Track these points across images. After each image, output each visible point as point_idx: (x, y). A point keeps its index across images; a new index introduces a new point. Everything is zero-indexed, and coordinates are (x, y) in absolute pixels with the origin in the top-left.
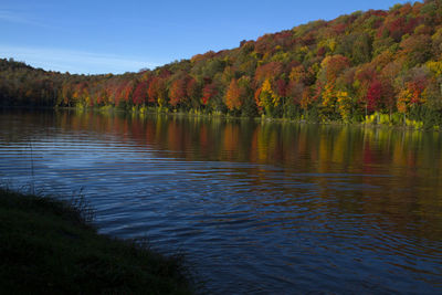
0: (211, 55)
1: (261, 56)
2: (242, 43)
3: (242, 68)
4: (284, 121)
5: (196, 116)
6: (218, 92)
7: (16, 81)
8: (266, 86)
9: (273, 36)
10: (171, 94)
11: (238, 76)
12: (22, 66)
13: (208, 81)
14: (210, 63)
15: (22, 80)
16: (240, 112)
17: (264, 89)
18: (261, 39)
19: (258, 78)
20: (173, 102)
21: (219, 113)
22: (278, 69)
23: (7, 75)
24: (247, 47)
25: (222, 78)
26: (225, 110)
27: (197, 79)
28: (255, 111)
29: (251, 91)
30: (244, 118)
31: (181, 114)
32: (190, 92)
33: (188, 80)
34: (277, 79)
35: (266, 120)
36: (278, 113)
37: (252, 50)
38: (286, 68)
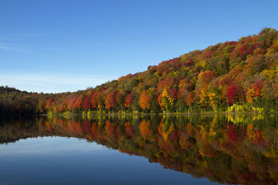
0: (130, 76)
1: (160, 75)
2: (149, 68)
3: (149, 83)
4: (178, 114)
5: (123, 115)
6: (135, 98)
7: (10, 100)
8: (165, 93)
9: (168, 62)
10: (106, 102)
11: (147, 88)
12: (13, 90)
13: (129, 92)
14: (130, 81)
15: (13, 99)
16: (150, 110)
17: (163, 95)
18: (160, 64)
19: (160, 89)
20: (108, 107)
21: (137, 112)
22: (172, 82)
23: (4, 96)
24: (152, 70)
25: (137, 90)
26: (140, 110)
27: (121, 91)
28: (159, 109)
29: (155, 97)
30: (152, 114)
31: (113, 114)
32: (118, 100)
33: (116, 93)
34: (171, 88)
35: (166, 114)
36: (173, 109)
37: (155, 71)
38: (176, 81)
